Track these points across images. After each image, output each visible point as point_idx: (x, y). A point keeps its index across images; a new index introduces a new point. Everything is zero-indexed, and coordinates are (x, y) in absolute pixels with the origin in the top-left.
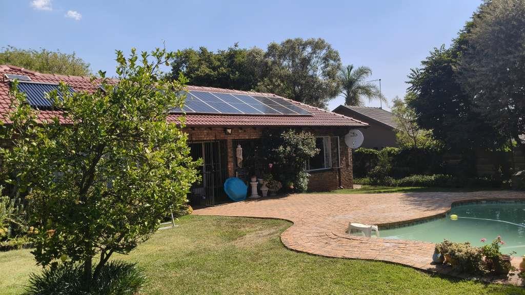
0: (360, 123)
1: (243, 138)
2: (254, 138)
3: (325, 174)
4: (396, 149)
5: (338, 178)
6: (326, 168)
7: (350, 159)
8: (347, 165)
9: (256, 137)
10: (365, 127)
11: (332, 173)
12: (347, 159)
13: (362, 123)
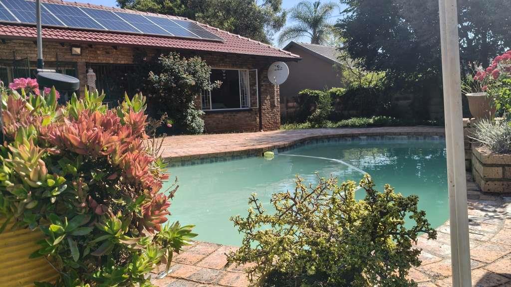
0: (290, 55)
1: (104, 62)
2: (123, 62)
3: (239, 115)
4: (343, 90)
5: (258, 120)
6: (241, 108)
7: (277, 99)
8: (273, 106)
9: (126, 62)
10: (296, 60)
11: (250, 114)
12: (272, 98)
13: (291, 54)
